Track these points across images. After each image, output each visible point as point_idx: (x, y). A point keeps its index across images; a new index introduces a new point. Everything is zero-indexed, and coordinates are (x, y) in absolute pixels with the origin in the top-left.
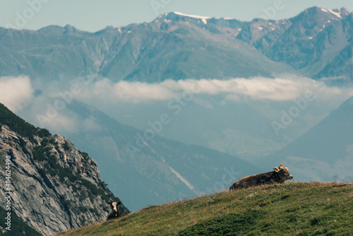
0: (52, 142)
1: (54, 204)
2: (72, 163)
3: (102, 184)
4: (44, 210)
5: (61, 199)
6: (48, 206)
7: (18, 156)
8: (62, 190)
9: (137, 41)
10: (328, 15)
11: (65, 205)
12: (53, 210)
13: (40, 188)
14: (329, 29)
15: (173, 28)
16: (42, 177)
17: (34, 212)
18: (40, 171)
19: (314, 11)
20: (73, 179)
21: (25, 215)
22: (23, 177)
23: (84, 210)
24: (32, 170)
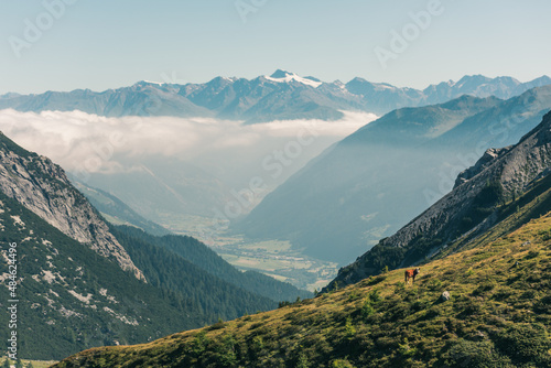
0: (39, 159)
1: (40, 194)
2: (50, 171)
3: (68, 182)
4: (34, 197)
5: (44, 191)
6: (36, 195)
7: (19, 168)
8: (44, 186)
9: (123, 97)
10: (226, 81)
11: (46, 195)
12: (39, 197)
13: (31, 185)
14: (227, 89)
15: (143, 89)
16: (32, 179)
17: (28, 199)
18: (31, 176)
19: (219, 79)
20: (51, 179)
21: (22, 200)
22: (22, 179)
23: (57, 197)
24: (27, 176)
